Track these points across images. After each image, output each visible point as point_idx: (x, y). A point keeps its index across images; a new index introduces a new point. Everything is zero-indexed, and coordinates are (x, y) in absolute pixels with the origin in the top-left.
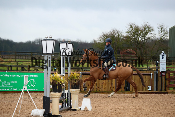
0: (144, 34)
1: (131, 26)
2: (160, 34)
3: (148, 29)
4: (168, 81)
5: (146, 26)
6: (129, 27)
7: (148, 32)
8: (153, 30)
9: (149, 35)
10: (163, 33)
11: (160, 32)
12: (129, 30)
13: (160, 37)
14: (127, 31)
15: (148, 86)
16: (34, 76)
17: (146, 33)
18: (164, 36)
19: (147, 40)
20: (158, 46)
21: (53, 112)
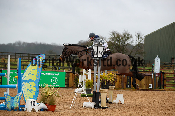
0: (124, 41)
1: (113, 33)
2: (137, 41)
3: (128, 37)
5: (126, 34)
6: (111, 34)
7: (127, 39)
8: (131, 37)
9: (128, 42)
10: (140, 39)
11: (138, 39)
12: (111, 37)
13: (137, 43)
14: (110, 37)
15: (149, 85)
16: (56, 74)
17: (126, 39)
18: (141, 43)
19: (126, 45)
20: (135, 51)
21: (101, 105)
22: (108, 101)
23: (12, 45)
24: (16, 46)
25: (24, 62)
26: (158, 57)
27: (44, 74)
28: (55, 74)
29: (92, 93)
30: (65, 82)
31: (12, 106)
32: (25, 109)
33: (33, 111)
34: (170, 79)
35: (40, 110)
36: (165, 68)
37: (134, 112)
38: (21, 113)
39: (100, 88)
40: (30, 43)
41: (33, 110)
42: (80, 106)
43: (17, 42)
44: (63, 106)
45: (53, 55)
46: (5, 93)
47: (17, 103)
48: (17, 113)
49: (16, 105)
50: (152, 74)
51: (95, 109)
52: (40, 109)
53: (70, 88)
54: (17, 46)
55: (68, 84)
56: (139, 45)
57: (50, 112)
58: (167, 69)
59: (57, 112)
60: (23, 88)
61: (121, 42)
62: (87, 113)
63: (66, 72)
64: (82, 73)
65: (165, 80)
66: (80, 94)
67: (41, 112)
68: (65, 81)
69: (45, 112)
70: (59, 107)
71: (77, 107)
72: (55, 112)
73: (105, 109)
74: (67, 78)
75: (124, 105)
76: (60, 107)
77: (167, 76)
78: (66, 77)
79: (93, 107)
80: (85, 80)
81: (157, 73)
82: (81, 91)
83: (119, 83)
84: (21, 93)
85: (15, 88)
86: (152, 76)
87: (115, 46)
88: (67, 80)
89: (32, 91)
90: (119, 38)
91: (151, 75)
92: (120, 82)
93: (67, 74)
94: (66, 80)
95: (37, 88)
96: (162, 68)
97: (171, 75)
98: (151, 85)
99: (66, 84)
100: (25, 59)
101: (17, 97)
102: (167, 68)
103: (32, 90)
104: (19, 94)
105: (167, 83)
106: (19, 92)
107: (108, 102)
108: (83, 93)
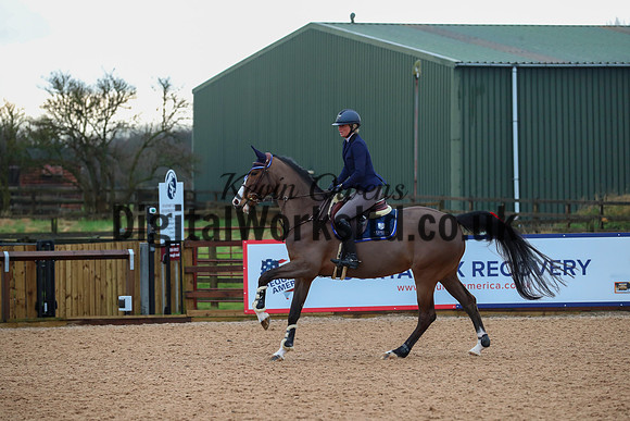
0: (103, 111)
2: (161, 110)
4: (190, 278)
5: (111, 82)
8: (133, 94)
11: (162, 101)
12: (50, 97)
13: (161, 120)
17: (110, 106)
19: (114, 131)
61: (93, 117)
65: (189, 273)
86: (132, 258)
87: (65, 137)
90: (81, 103)
91: (128, 256)
98: (128, 300)
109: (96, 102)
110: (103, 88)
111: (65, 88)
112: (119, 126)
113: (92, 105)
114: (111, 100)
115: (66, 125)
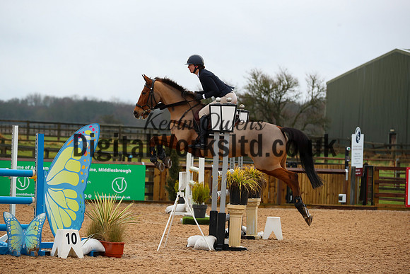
0: (279, 93)
1: (254, 75)
2: (310, 93)
3: (288, 84)
5: (284, 76)
6: (251, 77)
7: (287, 88)
8: (296, 84)
9: (289, 95)
10: (316, 90)
11: (311, 88)
12: (250, 83)
13: (310, 98)
14: (246, 84)
15: (340, 195)
16: (124, 171)
17: (283, 89)
18: (318, 97)
19: (285, 103)
20: (305, 117)
21: (230, 242)
22: (245, 234)
23: (20, 102)
24: (29, 104)
25: (48, 143)
26: (358, 130)
27: (95, 170)
28: (122, 171)
29: (207, 216)
30: (143, 190)
31: (22, 246)
32: (53, 252)
33: (72, 257)
34: (389, 182)
35: (89, 254)
36: (375, 156)
37: (306, 258)
38: (44, 261)
39: (226, 204)
40: (60, 99)
41: (72, 255)
42: (181, 245)
43: (31, 97)
44: (141, 245)
45: (115, 125)
46: (7, 215)
47: (34, 237)
48: (35, 261)
49: (31, 243)
50: (347, 171)
51: (216, 253)
52: (87, 251)
53: (156, 202)
54: (32, 106)
55: (150, 194)
56: (314, 102)
57: (112, 259)
58: (379, 157)
59: (127, 260)
60: (48, 202)
61: (273, 95)
62: (196, 260)
63: (147, 167)
64: (185, 168)
65: (377, 183)
66: (178, 216)
67: (91, 260)
68: (144, 187)
69: (100, 259)
70: (131, 249)
71: (172, 247)
72: (122, 260)
73: (239, 253)
74: (147, 181)
75: (283, 243)
76: (133, 248)
77: (380, 175)
78: (146, 176)
79: (211, 247)
80: (190, 185)
81: (358, 169)
82: (182, 209)
83: (269, 191)
84: (42, 215)
85: (29, 202)
86: (347, 174)
87: (257, 105)
88: (150, 184)
89: (68, 211)
90: (268, 86)
91: (345, 173)
92: (272, 188)
93: (148, 170)
94: (146, 183)
95: (79, 204)
96: (368, 157)
97: (388, 171)
98: (344, 196)
99: (146, 194)
100: (50, 136)
101: (33, 223)
102: (379, 155)
103: (69, 209)
104: (38, 217)
105: (380, 191)
106: (38, 213)
107: (244, 237)
108: (186, 214)
109: (275, 87)
110: (279, 79)
111: (259, 79)
112: (287, 100)
113: (273, 88)
114: (284, 86)
115: (258, 98)
